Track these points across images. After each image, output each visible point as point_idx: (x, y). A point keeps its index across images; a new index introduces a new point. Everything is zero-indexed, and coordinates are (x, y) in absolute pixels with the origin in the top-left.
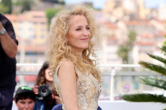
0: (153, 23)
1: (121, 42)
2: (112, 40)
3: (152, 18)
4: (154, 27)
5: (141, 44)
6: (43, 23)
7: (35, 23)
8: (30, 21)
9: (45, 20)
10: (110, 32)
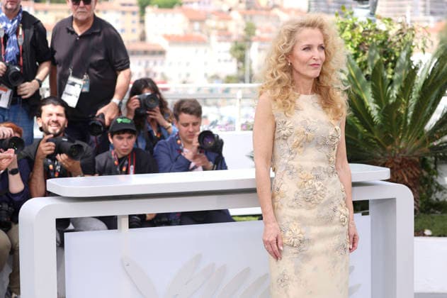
0: (276, 11)
1: (234, 38)
2: (224, 34)
3: (275, 6)
4: (277, 18)
5: (262, 40)
6: (133, 13)
7: (124, 13)
8: (117, 11)
9: (137, 8)
10: (222, 25)
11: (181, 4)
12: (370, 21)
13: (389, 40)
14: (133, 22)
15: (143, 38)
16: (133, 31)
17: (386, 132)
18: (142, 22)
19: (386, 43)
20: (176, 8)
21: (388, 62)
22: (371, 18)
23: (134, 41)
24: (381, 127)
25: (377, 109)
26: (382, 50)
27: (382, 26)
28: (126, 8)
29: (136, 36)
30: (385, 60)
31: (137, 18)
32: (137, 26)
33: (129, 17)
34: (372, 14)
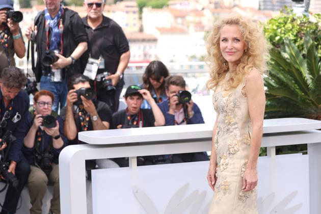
0: (236, 9)
1: (207, 28)
2: (200, 26)
3: (235, 6)
6: (134, 12)
7: (127, 12)
9: (137, 9)
10: (197, 19)
11: (168, 5)
12: (305, 16)
13: (318, 29)
14: (135, 19)
15: (141, 30)
16: (134, 25)
17: (318, 95)
18: (141, 18)
19: (317, 32)
20: (165, 8)
21: (318, 45)
22: (306, 14)
23: (135, 32)
24: (314, 91)
25: (311, 78)
26: (314, 36)
27: (313, 19)
28: (129, 9)
29: (137, 29)
30: (316, 43)
31: (137, 16)
32: (137, 22)
33: (132, 16)
34: (306, 11)
